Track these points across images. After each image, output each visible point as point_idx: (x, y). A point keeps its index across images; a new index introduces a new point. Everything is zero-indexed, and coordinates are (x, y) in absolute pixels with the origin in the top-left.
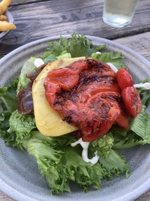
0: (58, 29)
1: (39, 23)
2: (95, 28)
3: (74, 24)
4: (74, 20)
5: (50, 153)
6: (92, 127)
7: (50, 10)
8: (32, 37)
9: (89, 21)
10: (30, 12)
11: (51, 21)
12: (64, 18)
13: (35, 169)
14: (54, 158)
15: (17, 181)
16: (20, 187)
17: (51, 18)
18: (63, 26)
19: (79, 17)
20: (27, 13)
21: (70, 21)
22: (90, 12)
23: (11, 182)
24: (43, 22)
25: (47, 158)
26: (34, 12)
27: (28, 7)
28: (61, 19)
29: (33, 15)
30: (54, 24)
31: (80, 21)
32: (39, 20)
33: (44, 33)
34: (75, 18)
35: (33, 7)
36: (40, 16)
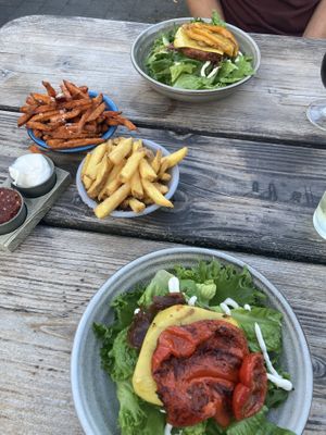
0: (236, 206)
1: (214, 184)
2: (291, 227)
3: (264, 206)
4: (268, 199)
5: (134, 409)
6: (178, 416)
7: (242, 163)
8: (194, 207)
9: (289, 210)
10: (212, 157)
11: (232, 187)
12: (256, 186)
13: (116, 407)
14: (135, 418)
15: (95, 418)
16: (95, 427)
17: (235, 180)
18: (245, 204)
19: (279, 195)
20: (207, 156)
21: (261, 197)
22: (302, 191)
23: (91, 417)
24: (221, 183)
25: (129, 413)
26: (216, 158)
27: (214, 144)
28: (249, 189)
29: (213, 165)
30: (235, 194)
31: (276, 204)
32: (216, 178)
33: (211, 207)
34: (272, 195)
35: (220, 145)
36: (222, 169)
